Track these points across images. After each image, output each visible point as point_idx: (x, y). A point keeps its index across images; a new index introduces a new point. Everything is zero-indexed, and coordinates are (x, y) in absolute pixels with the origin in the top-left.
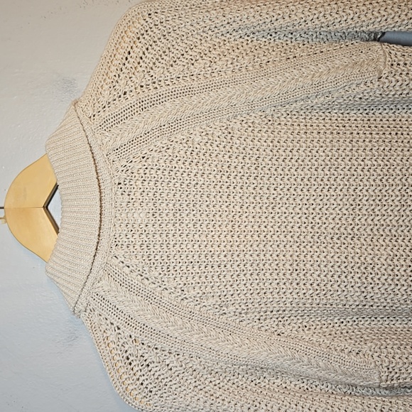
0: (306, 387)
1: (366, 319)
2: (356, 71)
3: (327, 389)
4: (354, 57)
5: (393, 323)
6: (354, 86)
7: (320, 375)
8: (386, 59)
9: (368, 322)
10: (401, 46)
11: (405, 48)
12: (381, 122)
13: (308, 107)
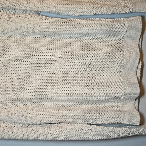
0: (14, 126)
1: (35, 103)
2: (29, 23)
3: (21, 126)
4: (29, 19)
5: (43, 104)
6: (29, 28)
7: (17, 121)
8: (39, 20)
9: (35, 104)
10: (45, 17)
11: (46, 17)
12: (40, 40)
13: (15, 34)
